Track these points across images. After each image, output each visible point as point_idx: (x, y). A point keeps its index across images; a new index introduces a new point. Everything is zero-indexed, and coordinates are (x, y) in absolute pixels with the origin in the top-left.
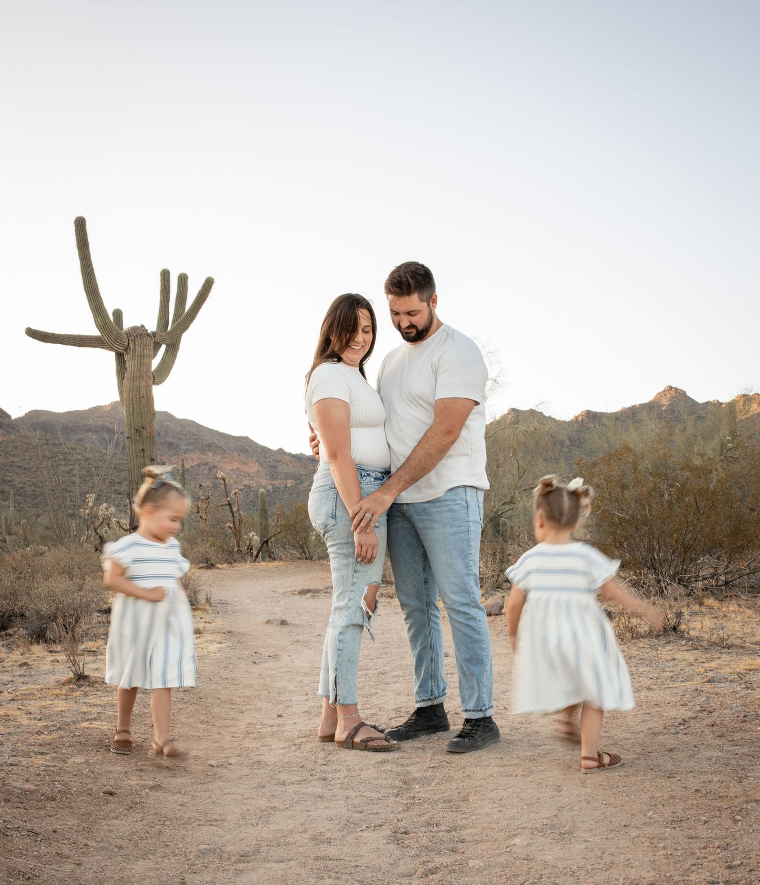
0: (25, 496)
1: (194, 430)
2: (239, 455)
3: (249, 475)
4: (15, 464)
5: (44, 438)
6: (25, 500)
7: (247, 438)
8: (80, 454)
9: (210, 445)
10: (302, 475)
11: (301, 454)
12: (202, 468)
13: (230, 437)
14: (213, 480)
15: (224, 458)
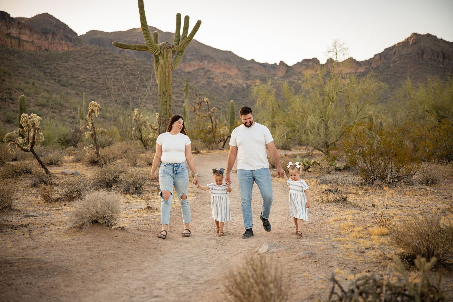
0: (86, 87)
1: (196, 46)
2: (225, 63)
3: (231, 76)
4: (79, 66)
5: (99, 49)
6: (85, 90)
7: (230, 52)
8: (121, 60)
9: (206, 56)
10: (266, 78)
11: (266, 63)
12: (201, 71)
13: (219, 51)
14: (207, 79)
15: (215, 65)
